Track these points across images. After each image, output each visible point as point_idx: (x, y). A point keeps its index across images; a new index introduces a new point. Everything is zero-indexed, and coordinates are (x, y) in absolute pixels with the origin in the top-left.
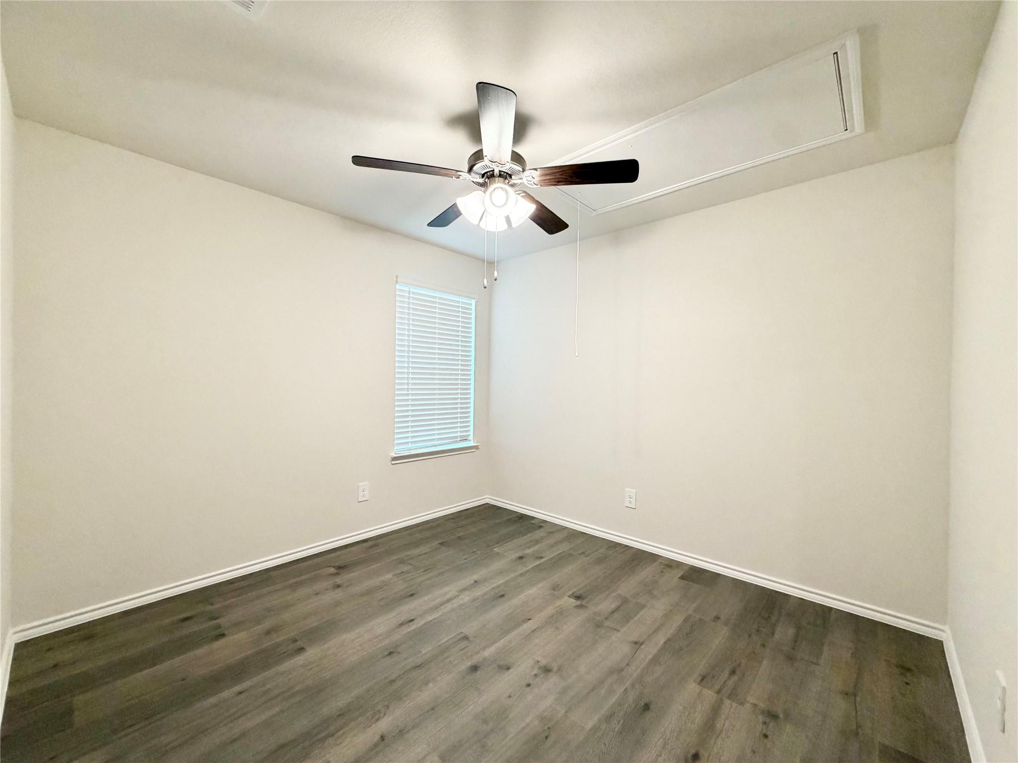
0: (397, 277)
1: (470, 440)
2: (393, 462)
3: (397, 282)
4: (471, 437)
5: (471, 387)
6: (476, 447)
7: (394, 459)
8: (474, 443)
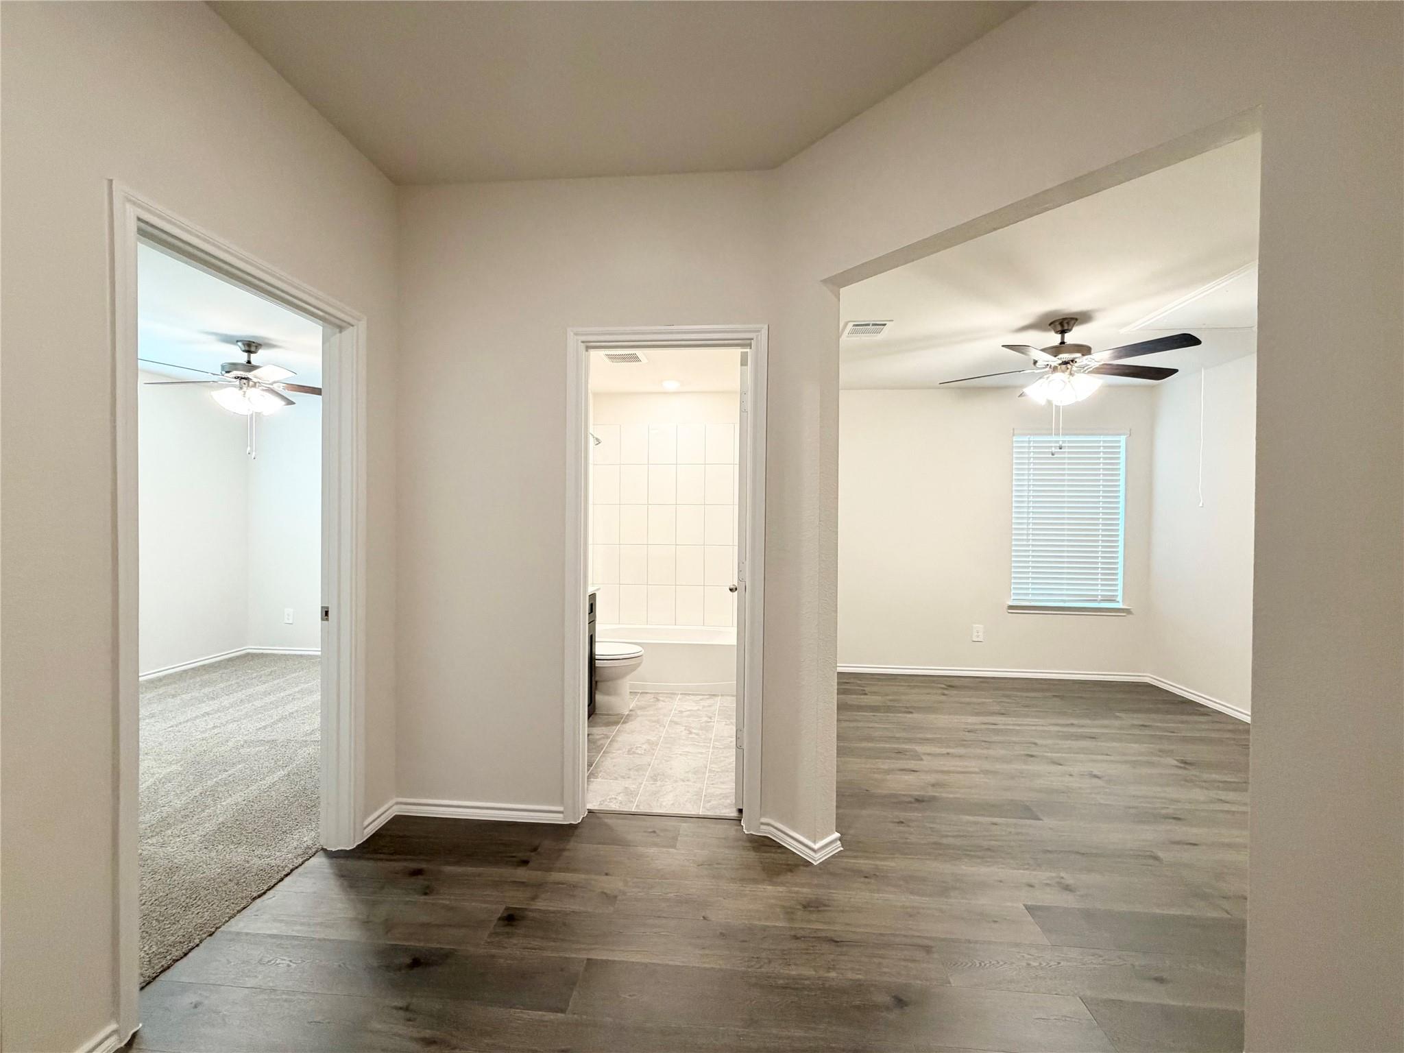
0: (1014, 429)
1: (1118, 602)
2: (1010, 611)
3: (1014, 435)
4: (1119, 598)
5: (1119, 539)
6: (1128, 611)
7: (1011, 607)
8: (1123, 605)
